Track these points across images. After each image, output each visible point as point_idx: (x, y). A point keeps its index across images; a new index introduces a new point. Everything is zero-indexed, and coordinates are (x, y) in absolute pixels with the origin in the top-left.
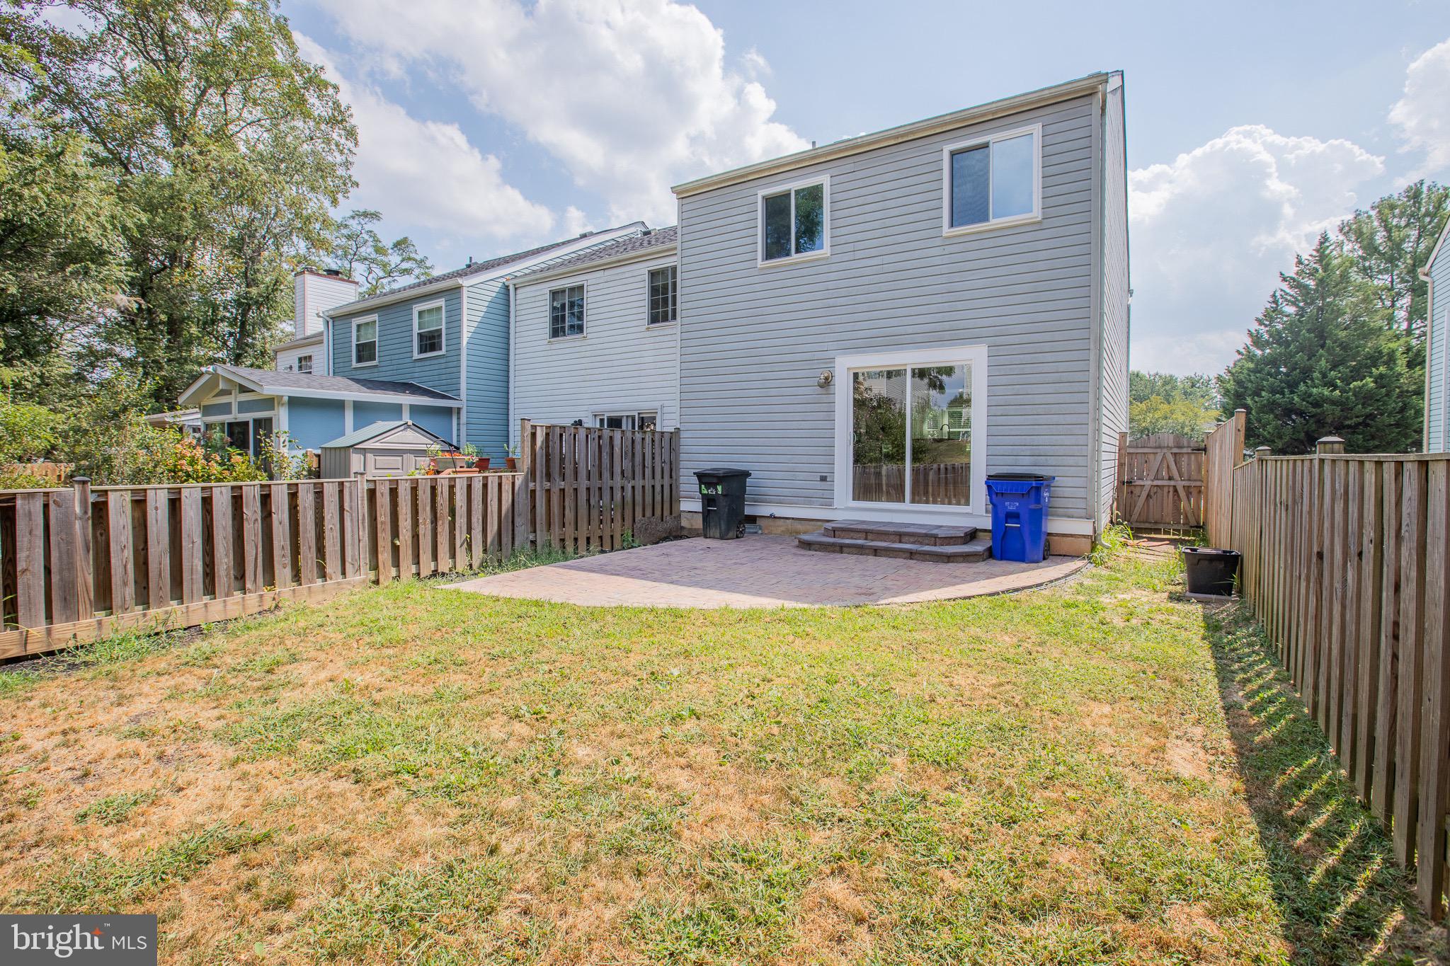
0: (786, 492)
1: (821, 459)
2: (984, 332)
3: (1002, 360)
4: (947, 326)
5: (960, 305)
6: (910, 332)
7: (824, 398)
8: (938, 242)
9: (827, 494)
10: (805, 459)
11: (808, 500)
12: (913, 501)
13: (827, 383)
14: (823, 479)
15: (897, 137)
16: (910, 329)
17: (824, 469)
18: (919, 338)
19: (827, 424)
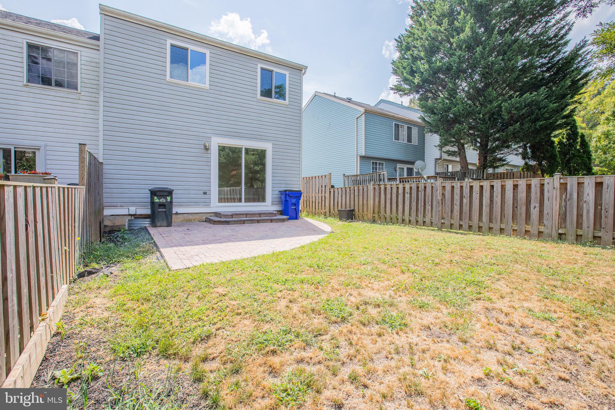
0: (184, 200)
1: (204, 184)
2: (271, 138)
3: (276, 150)
4: (258, 133)
5: (262, 127)
6: (245, 133)
7: (205, 155)
8: (255, 100)
9: (207, 200)
10: (195, 184)
11: (197, 204)
12: (245, 202)
13: (207, 149)
14: (205, 193)
15: (241, 51)
16: (245, 132)
17: (205, 189)
18: (248, 136)
19: (207, 168)
